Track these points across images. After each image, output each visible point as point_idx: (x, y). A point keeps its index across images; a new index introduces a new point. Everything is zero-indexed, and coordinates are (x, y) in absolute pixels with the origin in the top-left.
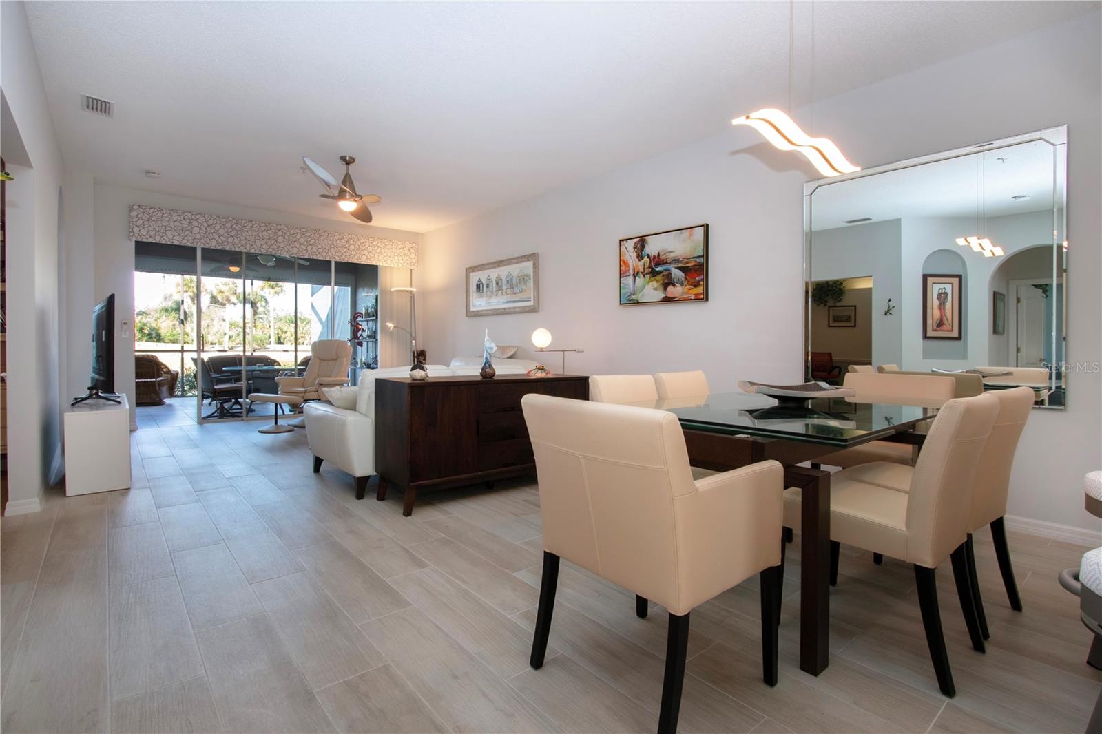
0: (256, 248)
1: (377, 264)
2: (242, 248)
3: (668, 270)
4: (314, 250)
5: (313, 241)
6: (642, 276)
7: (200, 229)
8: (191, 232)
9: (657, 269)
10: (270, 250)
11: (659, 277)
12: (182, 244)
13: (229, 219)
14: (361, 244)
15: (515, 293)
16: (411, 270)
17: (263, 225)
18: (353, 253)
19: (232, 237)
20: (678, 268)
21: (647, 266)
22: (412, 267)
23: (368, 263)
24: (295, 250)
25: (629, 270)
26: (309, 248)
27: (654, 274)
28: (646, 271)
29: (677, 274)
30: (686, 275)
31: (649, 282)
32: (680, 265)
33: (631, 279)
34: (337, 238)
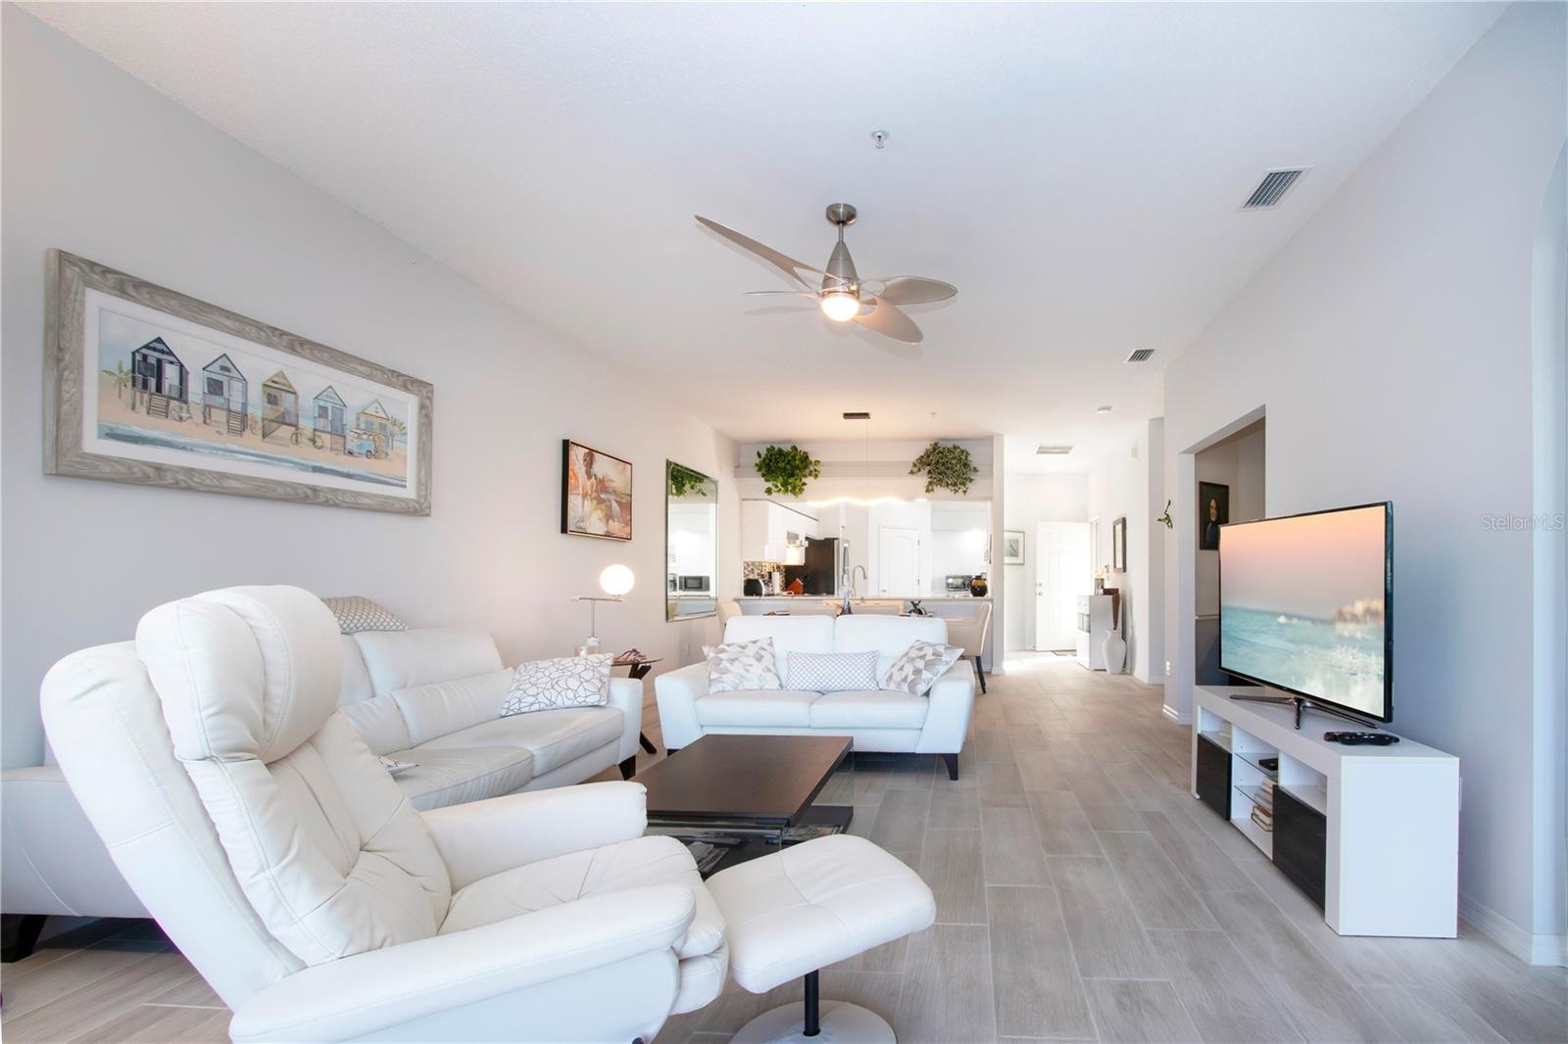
3: (610, 501)
6: (589, 498)
9: (602, 496)
11: (603, 506)
15: (351, 453)
20: (617, 501)
21: (594, 489)
25: (578, 487)
27: (600, 501)
28: (594, 495)
29: (615, 505)
30: (621, 511)
31: (596, 509)
32: (618, 499)
33: (580, 498)
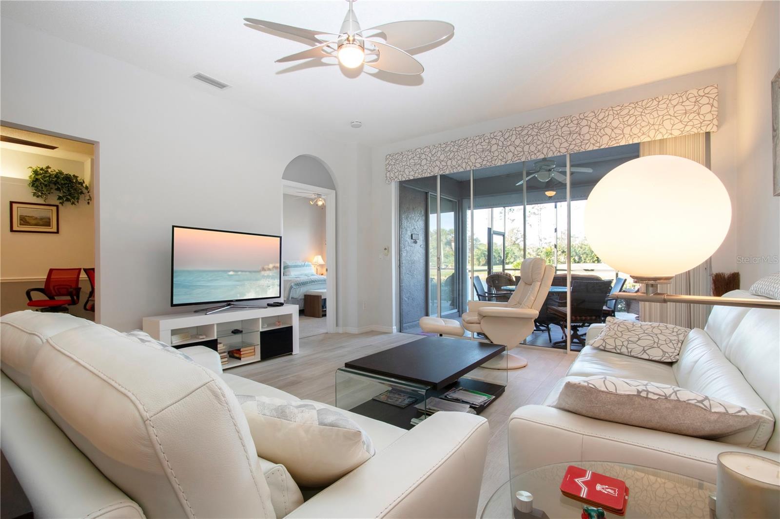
0: (471, 164)
1: (636, 141)
2: (459, 168)
4: (533, 148)
5: (531, 137)
7: (427, 160)
8: (421, 165)
10: (485, 163)
12: (415, 178)
13: (449, 143)
14: (599, 121)
16: (708, 134)
17: (478, 138)
18: (587, 137)
19: (451, 159)
22: (704, 129)
23: (613, 144)
24: (510, 155)
26: (526, 148)
34: (562, 124)
